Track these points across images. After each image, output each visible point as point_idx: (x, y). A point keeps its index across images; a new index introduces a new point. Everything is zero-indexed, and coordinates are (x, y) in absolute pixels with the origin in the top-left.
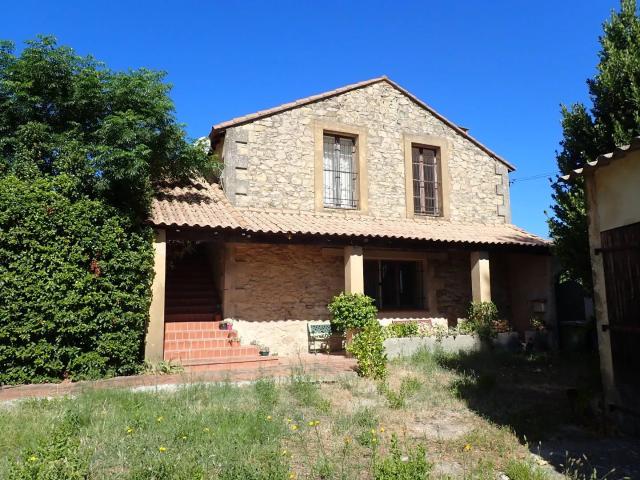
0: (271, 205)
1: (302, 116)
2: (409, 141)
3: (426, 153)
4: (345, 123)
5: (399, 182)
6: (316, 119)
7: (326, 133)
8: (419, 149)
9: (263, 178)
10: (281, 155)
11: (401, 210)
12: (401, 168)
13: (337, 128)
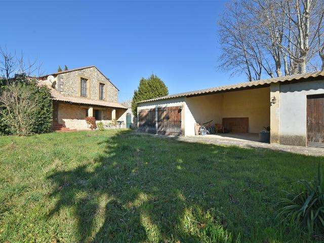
0: (69, 95)
1: (75, 73)
2: (99, 82)
3: (102, 85)
4: (86, 76)
5: (97, 91)
6: (79, 74)
7: (81, 78)
8: (101, 84)
9: (67, 88)
10: (71, 83)
11: (97, 98)
12: (97, 88)
13: (84, 77)
